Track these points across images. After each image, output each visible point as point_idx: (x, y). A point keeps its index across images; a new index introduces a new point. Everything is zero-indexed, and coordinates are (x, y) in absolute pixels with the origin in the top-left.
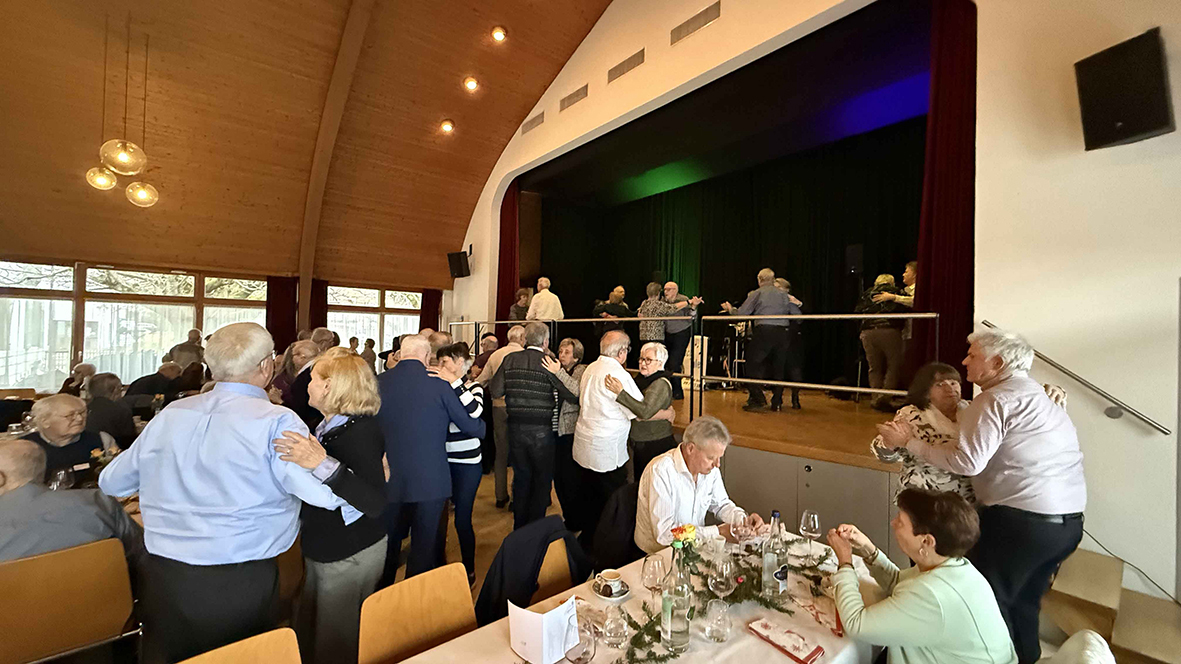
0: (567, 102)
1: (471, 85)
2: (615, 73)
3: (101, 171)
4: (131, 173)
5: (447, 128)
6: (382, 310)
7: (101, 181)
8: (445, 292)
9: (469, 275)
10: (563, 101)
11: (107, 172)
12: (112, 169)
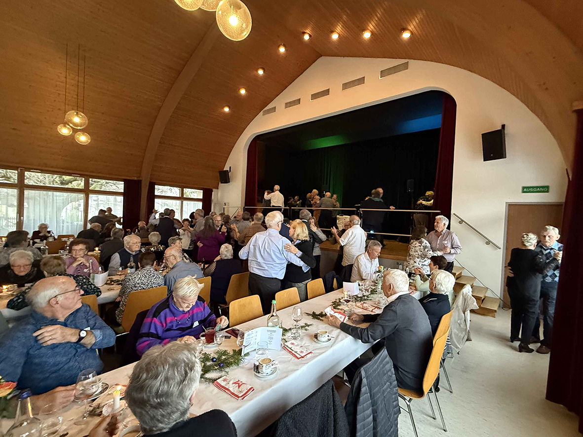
0: (289, 105)
1: (243, 92)
2: (315, 96)
3: (65, 126)
4: (79, 128)
5: (226, 109)
6: (182, 198)
7: (65, 131)
8: (214, 190)
9: (229, 182)
10: (286, 104)
11: (68, 127)
12: (71, 125)
